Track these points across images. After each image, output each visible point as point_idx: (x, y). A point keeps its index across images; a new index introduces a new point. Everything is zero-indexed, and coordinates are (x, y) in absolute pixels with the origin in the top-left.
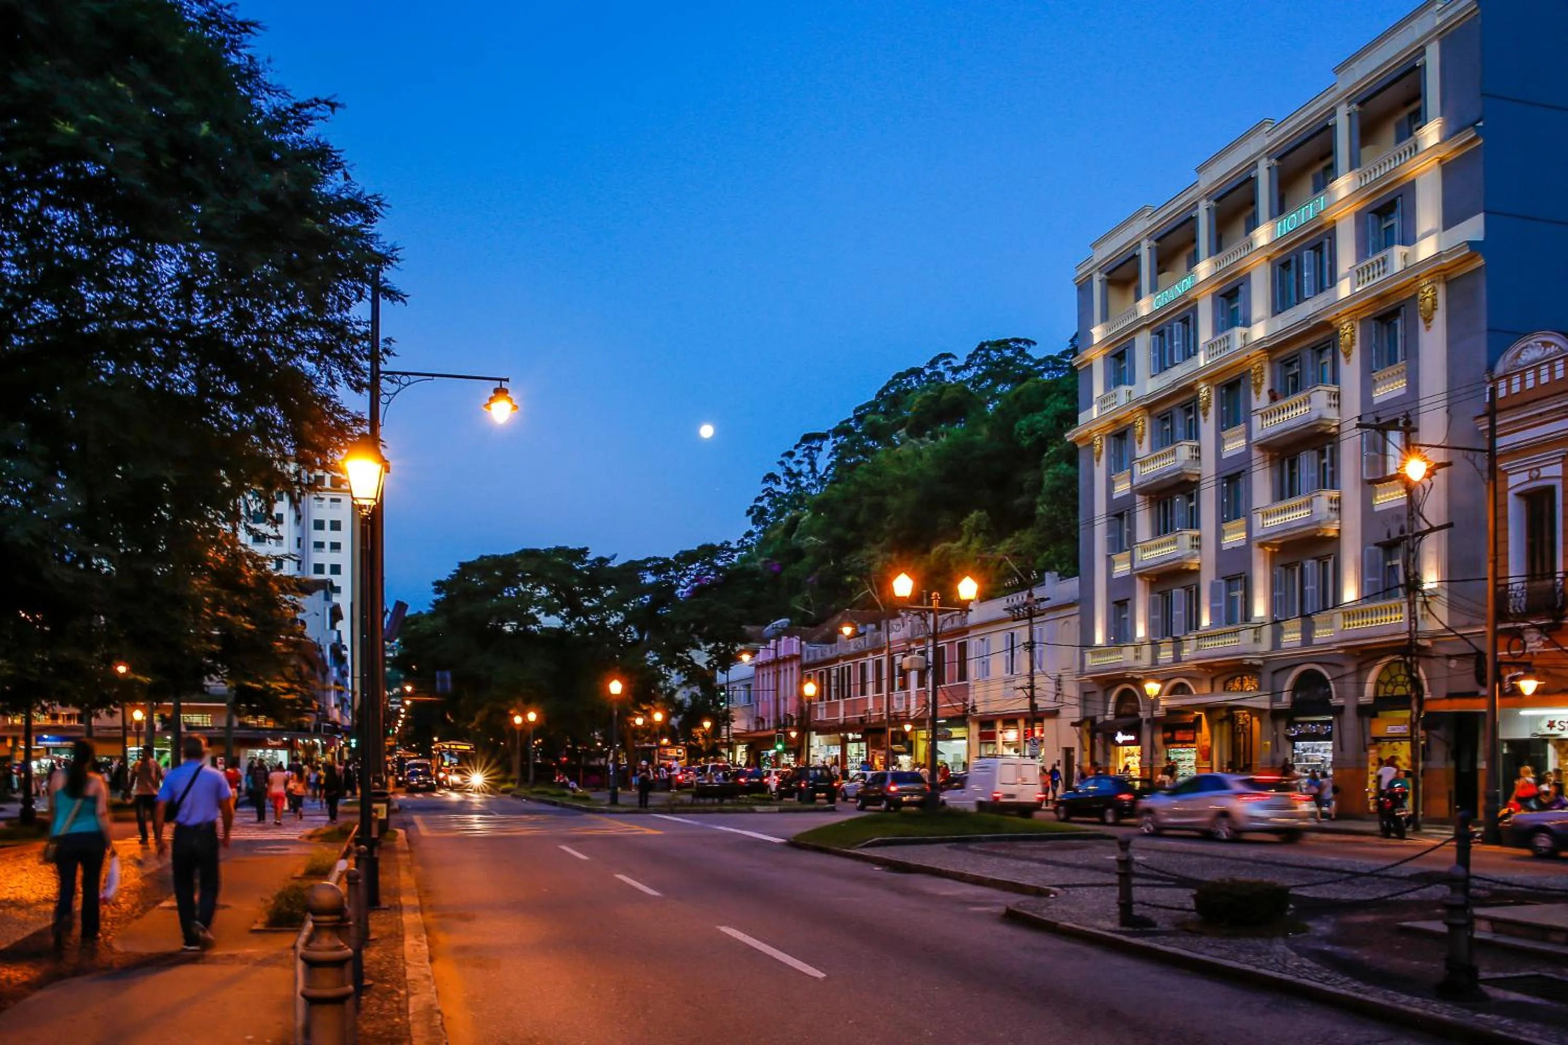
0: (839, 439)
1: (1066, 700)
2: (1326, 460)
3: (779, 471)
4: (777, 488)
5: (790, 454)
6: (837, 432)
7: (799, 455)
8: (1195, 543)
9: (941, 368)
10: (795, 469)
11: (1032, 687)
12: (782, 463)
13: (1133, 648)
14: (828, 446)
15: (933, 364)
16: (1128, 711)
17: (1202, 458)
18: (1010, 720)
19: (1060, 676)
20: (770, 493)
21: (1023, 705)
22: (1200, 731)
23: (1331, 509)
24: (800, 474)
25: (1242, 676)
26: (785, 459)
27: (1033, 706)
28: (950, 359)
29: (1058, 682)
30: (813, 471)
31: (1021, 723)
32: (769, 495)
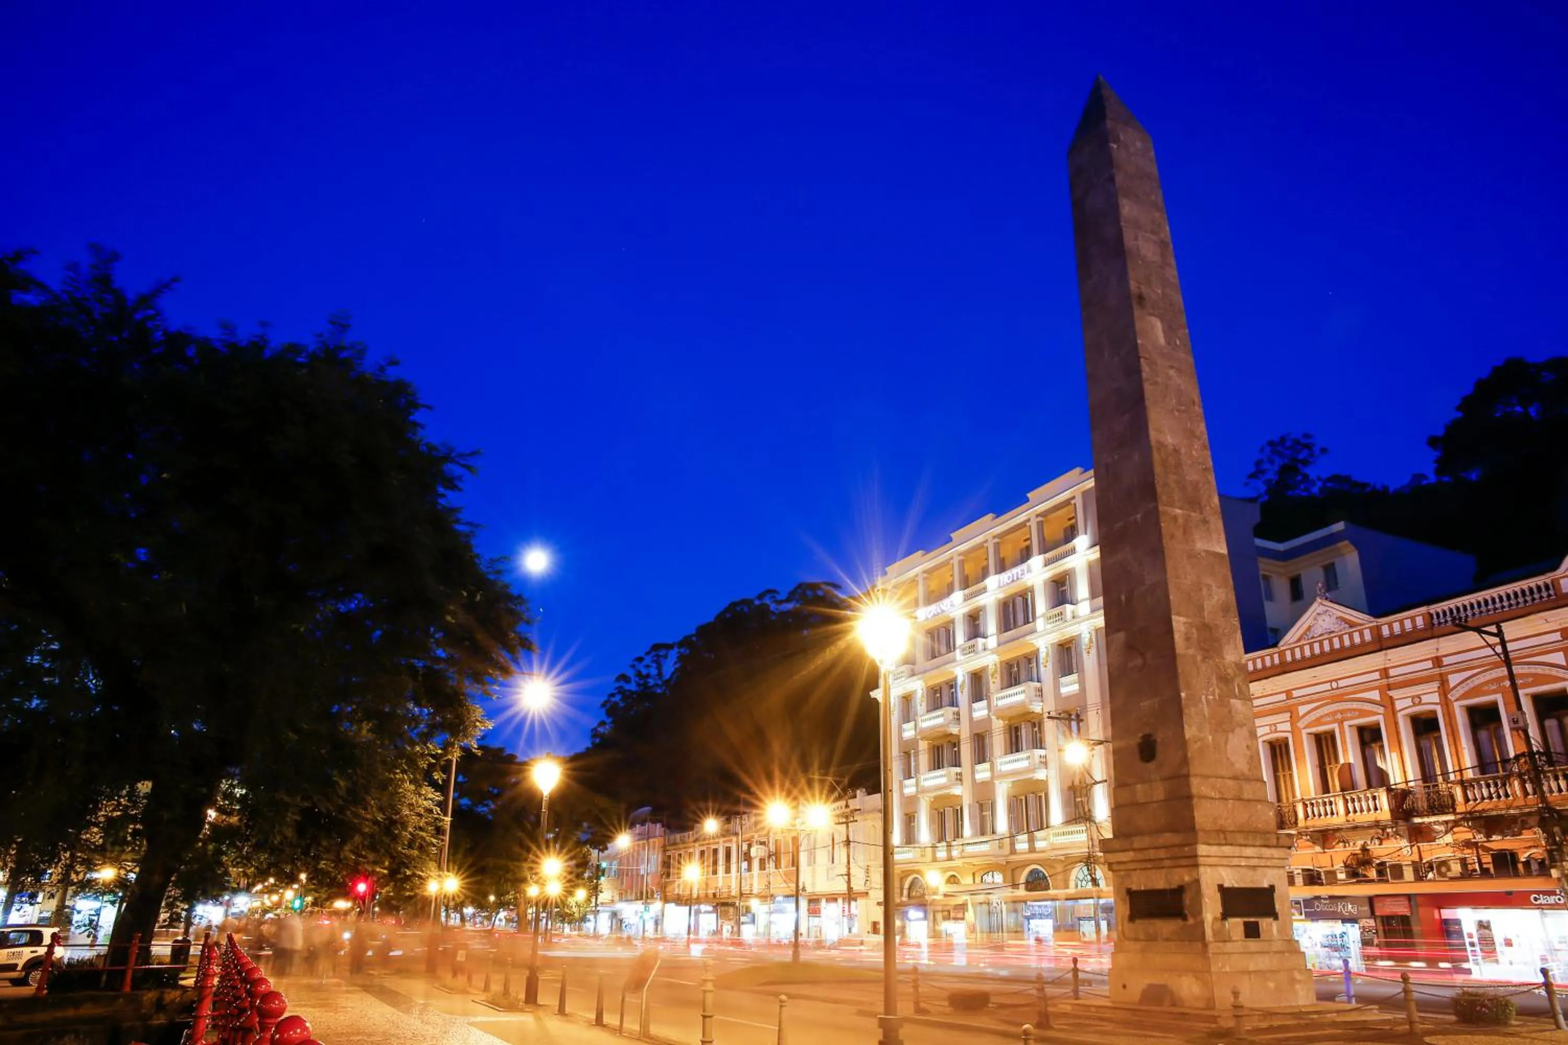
0: (682, 650)
1: (874, 885)
2: (1036, 729)
3: (631, 673)
4: (627, 687)
5: (640, 659)
6: (681, 644)
7: (647, 661)
8: (959, 777)
9: (767, 601)
10: (644, 672)
11: (848, 875)
12: (633, 666)
13: (919, 850)
14: (673, 655)
15: (761, 597)
16: (918, 894)
17: (961, 719)
18: (832, 898)
19: (868, 866)
20: (620, 690)
21: (840, 886)
22: (967, 911)
23: (1041, 762)
24: (648, 676)
25: (993, 872)
26: (636, 663)
27: (850, 889)
28: (776, 595)
29: (867, 871)
30: (660, 674)
31: (840, 901)
32: (619, 692)
